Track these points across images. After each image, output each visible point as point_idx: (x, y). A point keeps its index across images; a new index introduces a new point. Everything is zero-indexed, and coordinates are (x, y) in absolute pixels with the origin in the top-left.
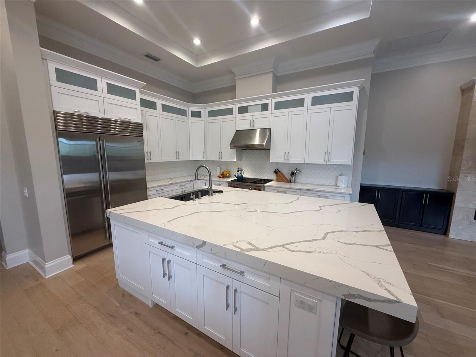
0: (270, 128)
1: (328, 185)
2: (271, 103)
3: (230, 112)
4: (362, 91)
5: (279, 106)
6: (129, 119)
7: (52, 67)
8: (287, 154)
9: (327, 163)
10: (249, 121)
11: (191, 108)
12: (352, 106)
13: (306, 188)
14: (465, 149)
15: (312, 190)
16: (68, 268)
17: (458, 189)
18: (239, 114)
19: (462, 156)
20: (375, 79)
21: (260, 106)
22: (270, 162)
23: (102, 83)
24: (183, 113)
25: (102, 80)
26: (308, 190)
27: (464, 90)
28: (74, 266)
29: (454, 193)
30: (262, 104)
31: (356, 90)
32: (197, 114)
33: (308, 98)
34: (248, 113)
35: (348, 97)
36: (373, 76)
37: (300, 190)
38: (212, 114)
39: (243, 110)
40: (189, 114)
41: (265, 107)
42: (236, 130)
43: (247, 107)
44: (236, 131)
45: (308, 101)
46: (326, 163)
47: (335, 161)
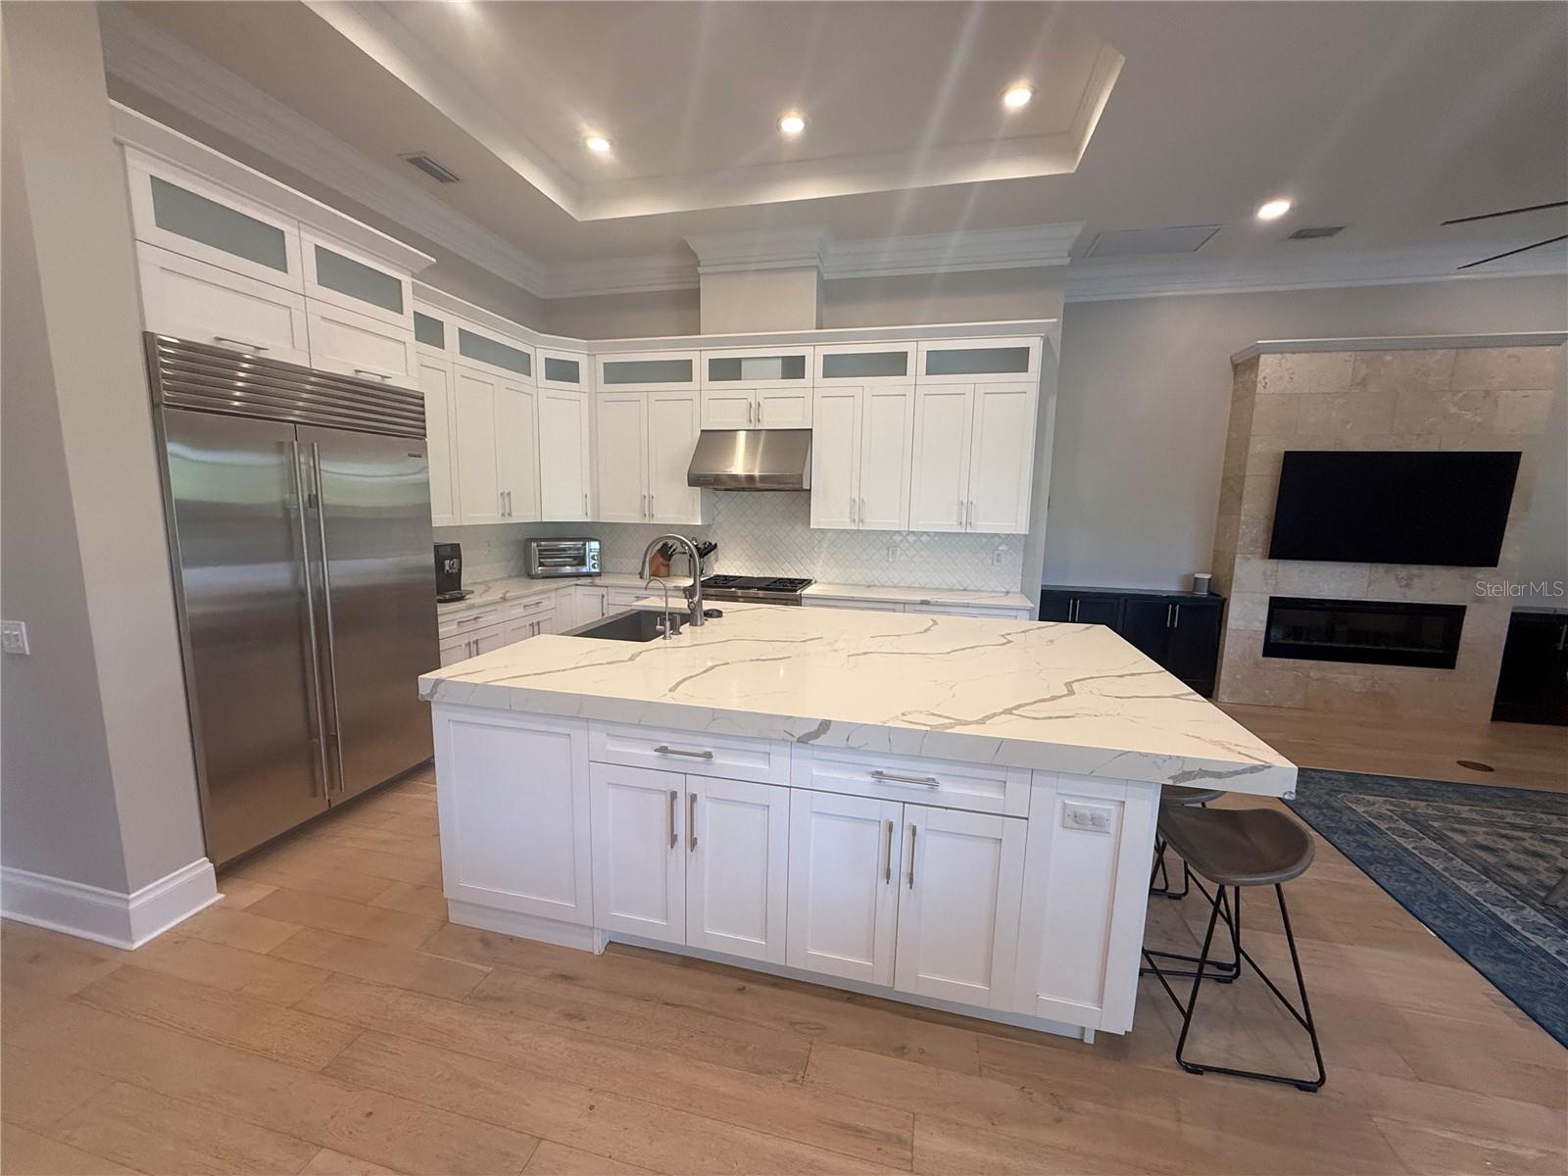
0: (811, 430)
1: (965, 590)
2: (814, 358)
3: (681, 371)
4: (1047, 344)
5: (835, 367)
6: (383, 377)
7: (141, 171)
8: (857, 506)
9: (968, 531)
10: (744, 404)
11: (543, 349)
12: (1027, 384)
13: (919, 598)
14: (1244, 501)
15: (936, 604)
16: (205, 906)
17: (1233, 590)
18: (710, 380)
19: (1240, 515)
20: (1076, 316)
21: (780, 361)
22: (812, 527)
23: (301, 246)
24: (520, 363)
25: (302, 233)
26: (925, 603)
27: (1238, 365)
28: (222, 896)
29: (1225, 599)
30: (784, 358)
31: (1035, 345)
32: (561, 371)
33: (917, 353)
34: (740, 379)
35: (1016, 360)
36: (1069, 309)
37: (904, 603)
38: (617, 373)
39: (726, 370)
40: (539, 368)
41: (794, 368)
42: (703, 428)
43: (738, 362)
44: (702, 431)
45: (917, 362)
46: (963, 531)
47: (984, 526)
